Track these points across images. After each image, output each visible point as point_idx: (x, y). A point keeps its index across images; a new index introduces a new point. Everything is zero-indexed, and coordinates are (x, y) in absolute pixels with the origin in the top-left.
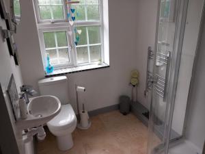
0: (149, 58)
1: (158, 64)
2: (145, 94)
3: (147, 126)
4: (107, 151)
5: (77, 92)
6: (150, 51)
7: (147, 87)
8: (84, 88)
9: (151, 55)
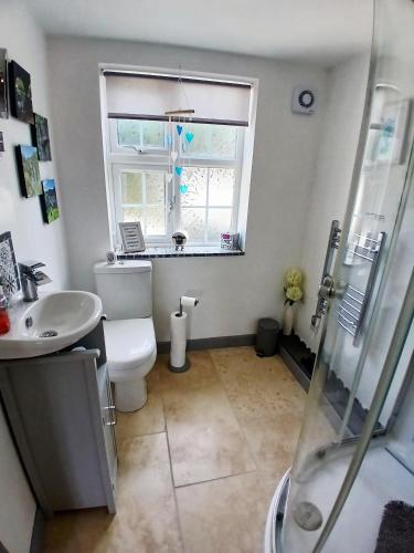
0: (332, 245)
1: (348, 261)
2: (313, 323)
3: (307, 391)
4: (209, 430)
5: (181, 306)
6: (335, 231)
7: (320, 308)
8: (194, 300)
9: (336, 237)
